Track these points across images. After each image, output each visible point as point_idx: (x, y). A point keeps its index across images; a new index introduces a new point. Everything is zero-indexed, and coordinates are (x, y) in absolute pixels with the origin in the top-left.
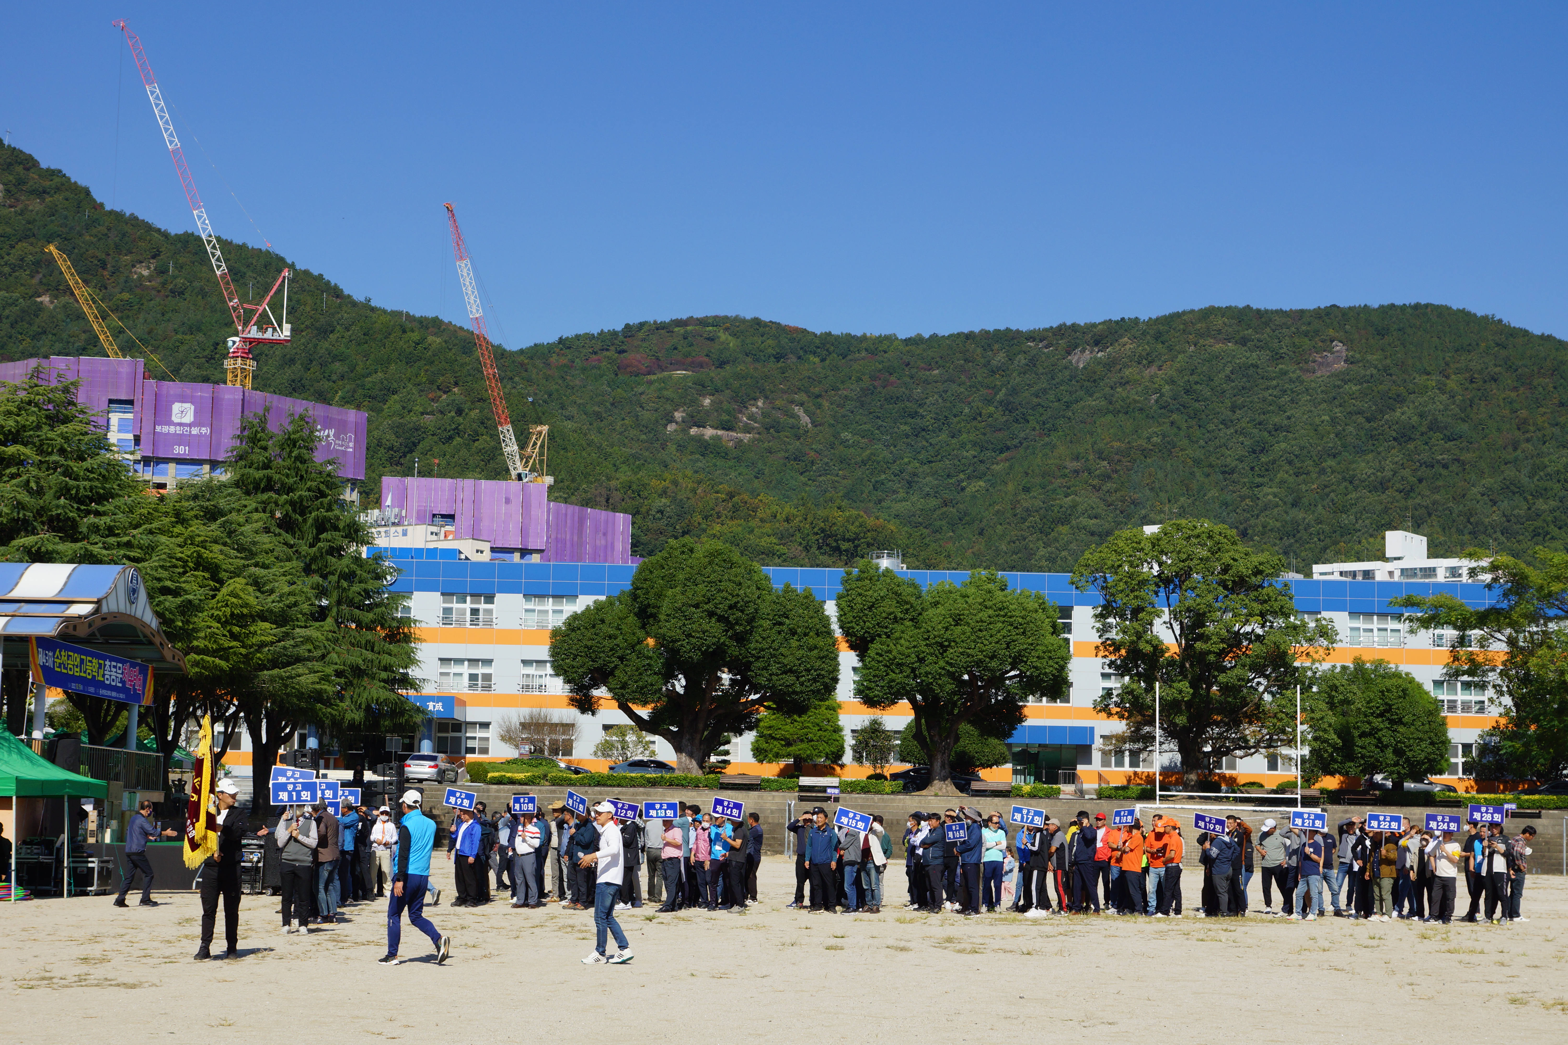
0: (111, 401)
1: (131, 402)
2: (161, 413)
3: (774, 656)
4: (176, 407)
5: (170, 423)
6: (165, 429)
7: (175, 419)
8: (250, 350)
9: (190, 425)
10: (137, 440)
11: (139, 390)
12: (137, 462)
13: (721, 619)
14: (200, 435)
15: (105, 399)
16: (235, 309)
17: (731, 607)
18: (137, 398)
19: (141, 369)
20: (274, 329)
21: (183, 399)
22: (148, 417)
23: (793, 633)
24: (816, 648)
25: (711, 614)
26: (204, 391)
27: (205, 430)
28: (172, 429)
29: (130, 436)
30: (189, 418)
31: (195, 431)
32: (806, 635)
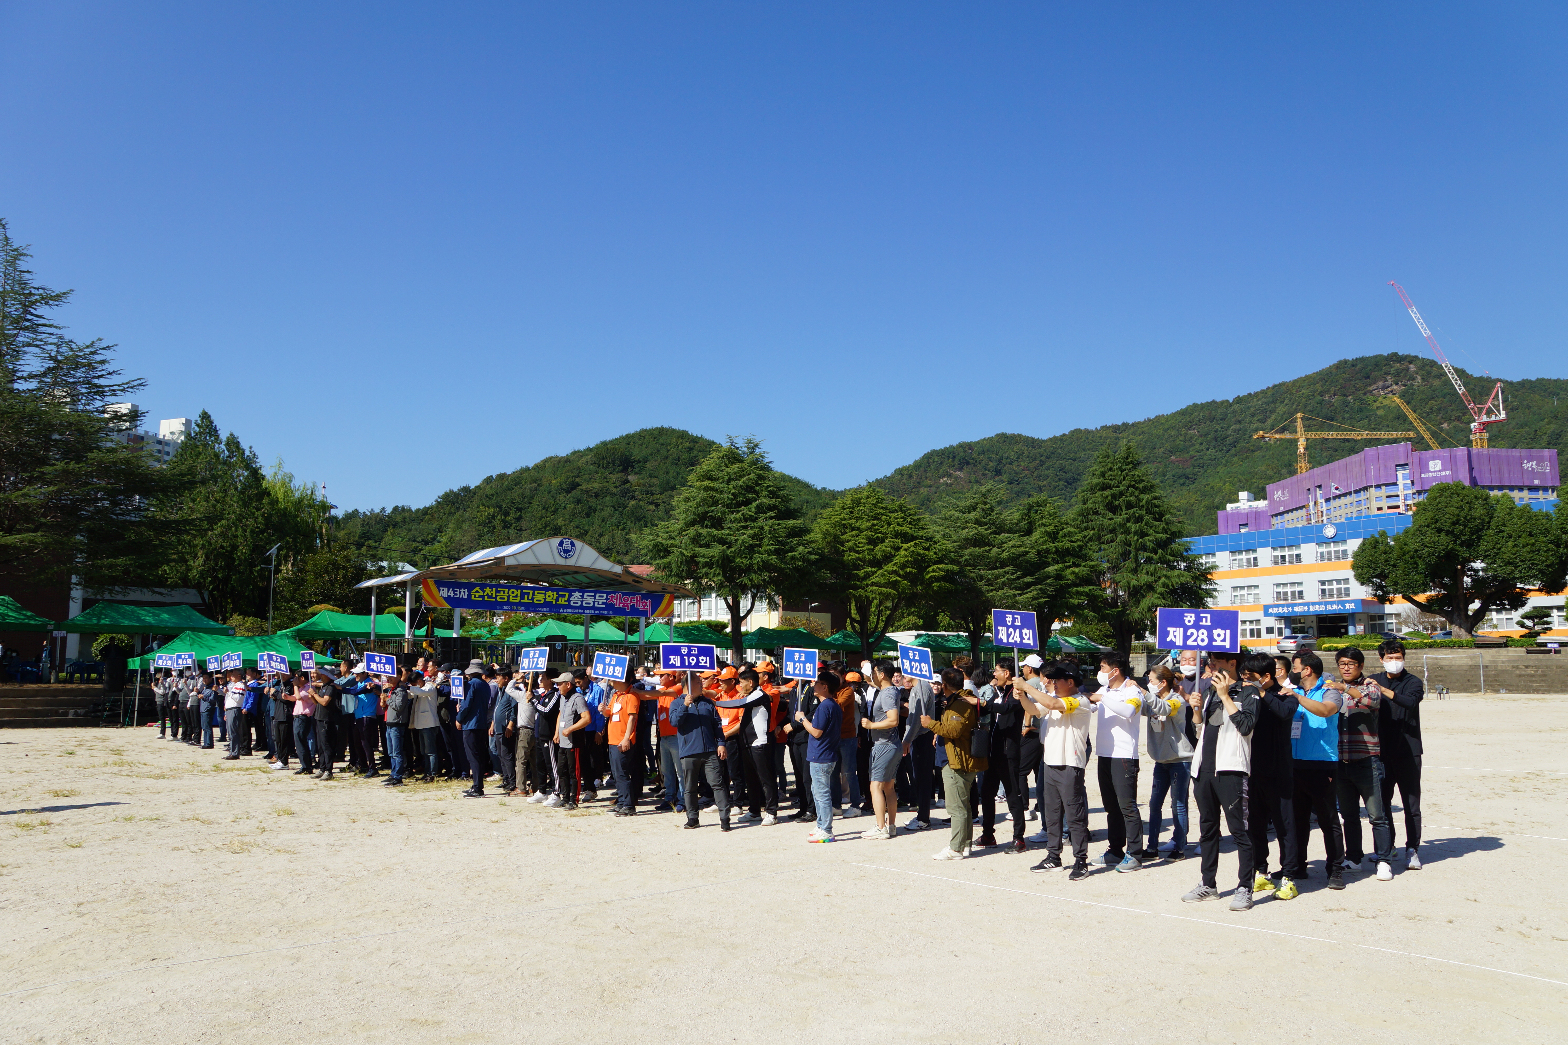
0: (1397, 466)
1: (1407, 465)
2: (1423, 467)
3: (1497, 554)
4: (1431, 463)
5: (1429, 472)
6: (1427, 475)
7: (1431, 469)
8: (1484, 429)
9: (1440, 471)
10: (1413, 483)
11: (1410, 458)
12: (1414, 494)
13: (1448, 533)
14: (1446, 476)
15: (1393, 465)
16: (1472, 409)
17: (1454, 524)
18: (1410, 462)
19: (1410, 447)
20: (1496, 415)
21: (1434, 459)
22: (1417, 470)
23: (1511, 537)
24: (1528, 545)
25: (1439, 531)
26: (1445, 452)
27: (1449, 473)
28: (1430, 475)
29: (1409, 481)
30: (1439, 467)
31: (1443, 474)
32: (1519, 537)
